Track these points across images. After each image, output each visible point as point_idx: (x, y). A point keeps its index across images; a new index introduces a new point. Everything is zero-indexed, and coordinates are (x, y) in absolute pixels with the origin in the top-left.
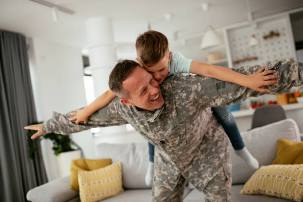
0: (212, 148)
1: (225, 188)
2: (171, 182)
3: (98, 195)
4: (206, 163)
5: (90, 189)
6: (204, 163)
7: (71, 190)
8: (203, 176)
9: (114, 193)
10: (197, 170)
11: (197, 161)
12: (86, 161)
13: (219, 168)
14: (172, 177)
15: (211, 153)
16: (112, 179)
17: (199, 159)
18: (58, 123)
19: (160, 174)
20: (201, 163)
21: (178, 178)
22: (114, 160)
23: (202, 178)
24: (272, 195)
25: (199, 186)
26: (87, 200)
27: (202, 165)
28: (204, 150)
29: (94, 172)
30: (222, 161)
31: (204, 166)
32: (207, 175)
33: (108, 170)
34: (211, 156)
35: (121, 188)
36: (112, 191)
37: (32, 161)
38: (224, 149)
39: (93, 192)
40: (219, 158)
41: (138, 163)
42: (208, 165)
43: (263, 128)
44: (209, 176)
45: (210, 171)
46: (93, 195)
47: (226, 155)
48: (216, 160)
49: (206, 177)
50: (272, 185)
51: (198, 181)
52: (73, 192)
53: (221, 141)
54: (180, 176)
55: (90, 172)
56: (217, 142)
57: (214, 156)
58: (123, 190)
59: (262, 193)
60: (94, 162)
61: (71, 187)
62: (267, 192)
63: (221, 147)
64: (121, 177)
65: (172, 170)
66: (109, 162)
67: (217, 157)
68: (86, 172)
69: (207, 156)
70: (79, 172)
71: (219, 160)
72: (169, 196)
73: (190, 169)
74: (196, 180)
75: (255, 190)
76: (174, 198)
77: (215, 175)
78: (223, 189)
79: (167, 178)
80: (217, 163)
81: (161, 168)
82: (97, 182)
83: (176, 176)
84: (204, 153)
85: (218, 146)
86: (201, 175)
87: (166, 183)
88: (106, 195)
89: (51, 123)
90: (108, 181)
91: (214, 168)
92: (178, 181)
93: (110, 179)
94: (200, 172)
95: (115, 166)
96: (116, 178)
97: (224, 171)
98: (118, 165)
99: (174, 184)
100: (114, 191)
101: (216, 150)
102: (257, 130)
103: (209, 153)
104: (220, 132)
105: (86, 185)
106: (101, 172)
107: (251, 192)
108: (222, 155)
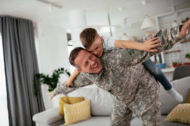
0: (147, 92)
1: (155, 118)
2: (122, 111)
3: (76, 119)
4: (143, 101)
5: (71, 115)
6: (142, 100)
7: (59, 116)
8: (141, 109)
9: (85, 118)
10: (137, 105)
12: (68, 98)
13: (151, 104)
14: (122, 108)
15: (146, 95)
16: (84, 110)
17: (138, 98)
19: (115, 107)
20: (140, 101)
22: (85, 98)
23: (140, 110)
24: (185, 123)
25: (138, 115)
26: (69, 121)
27: (140, 102)
28: (142, 93)
29: (73, 105)
30: (153, 100)
31: (141, 103)
32: (143, 108)
33: (82, 104)
34: (146, 97)
35: (90, 115)
36: (84, 117)
38: (155, 92)
39: (73, 117)
40: (151, 98)
41: (101, 100)
42: (144, 102)
43: (180, 80)
44: (144, 109)
45: (145, 106)
46: (73, 119)
47: (155, 97)
48: (149, 99)
49: (142, 110)
50: (185, 116)
51: (138, 112)
52: (61, 117)
53: (153, 87)
55: (71, 105)
56: (150, 87)
57: (148, 97)
58: (91, 116)
59: (179, 121)
60: (74, 99)
61: (59, 114)
62: (182, 121)
63: (153, 91)
64: (90, 109)
65: (122, 104)
66: (83, 99)
67: (149, 98)
68: (68, 105)
69: (143, 97)
70: (64, 105)
71: (151, 99)
73: (134, 104)
74: (136, 111)
75: (174, 119)
77: (148, 109)
78: (153, 118)
79: (119, 109)
80: (150, 101)
81: (115, 103)
82: (75, 111)
83: (125, 108)
84: (142, 94)
85: (151, 91)
86: (140, 108)
87: (119, 111)
88: (80, 119)
90: (82, 110)
91: (148, 104)
92: (126, 111)
93: (83, 110)
94: (139, 106)
95: (86, 102)
96: (87, 109)
97: (154, 107)
98: (88, 101)
99: (123, 113)
100: (85, 117)
101: (149, 93)
102: (176, 81)
103: (145, 95)
104: (152, 81)
105: (68, 112)
106: (78, 105)
107: (172, 120)
108: (153, 96)
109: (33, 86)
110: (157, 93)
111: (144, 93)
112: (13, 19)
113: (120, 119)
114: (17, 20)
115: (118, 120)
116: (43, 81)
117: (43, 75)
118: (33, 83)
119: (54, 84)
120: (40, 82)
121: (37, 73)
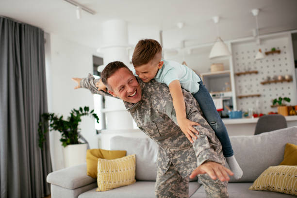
2: (164, 167)
3: (115, 182)
4: (193, 156)
5: (108, 177)
6: (191, 156)
7: (88, 176)
8: (189, 166)
10: (184, 160)
11: (186, 152)
12: (101, 151)
14: (165, 163)
16: (124, 170)
17: (188, 151)
20: (189, 155)
21: (168, 164)
23: (187, 167)
25: (184, 173)
26: (104, 185)
27: (189, 157)
31: (190, 159)
37: (40, 150)
39: (111, 179)
42: (194, 159)
44: (194, 167)
45: (195, 164)
46: (110, 182)
49: (191, 167)
51: (183, 169)
54: (170, 163)
55: (109, 161)
65: (166, 157)
66: (124, 154)
70: (99, 159)
72: (167, 181)
73: (179, 157)
74: (182, 167)
76: (172, 183)
83: (168, 162)
88: (117, 184)
92: (168, 168)
99: (165, 170)
105: (104, 172)
106: (118, 161)
109: (37, 132)
112: (16, 23)
113: (166, 179)
114: (20, 25)
115: (164, 179)
116: (54, 125)
117: (55, 116)
118: (38, 128)
119: (71, 131)
120: (48, 127)
121: (45, 112)
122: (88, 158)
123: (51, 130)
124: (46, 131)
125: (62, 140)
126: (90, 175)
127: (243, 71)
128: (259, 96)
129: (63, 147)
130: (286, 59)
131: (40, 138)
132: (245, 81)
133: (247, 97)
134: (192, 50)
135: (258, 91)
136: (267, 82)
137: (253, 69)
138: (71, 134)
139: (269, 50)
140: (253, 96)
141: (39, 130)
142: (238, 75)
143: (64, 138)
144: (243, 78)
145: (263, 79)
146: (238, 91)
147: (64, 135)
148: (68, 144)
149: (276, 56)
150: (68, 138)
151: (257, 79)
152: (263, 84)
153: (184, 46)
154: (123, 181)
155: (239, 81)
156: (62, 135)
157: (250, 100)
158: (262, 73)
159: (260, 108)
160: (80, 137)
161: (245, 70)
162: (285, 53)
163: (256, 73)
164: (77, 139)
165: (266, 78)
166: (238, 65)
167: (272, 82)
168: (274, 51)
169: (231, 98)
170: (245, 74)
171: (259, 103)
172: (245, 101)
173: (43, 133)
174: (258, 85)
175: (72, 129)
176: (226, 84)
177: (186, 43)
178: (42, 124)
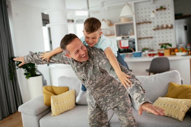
0: (117, 92)
5: (58, 106)
11: (106, 97)
14: (93, 103)
15: (115, 95)
17: (108, 96)
18: (33, 58)
23: (107, 106)
25: (105, 110)
27: (109, 100)
28: (112, 92)
30: (121, 100)
33: (67, 94)
37: (11, 81)
39: (60, 108)
49: (110, 106)
53: (122, 89)
57: (116, 96)
60: (58, 88)
63: (122, 92)
64: (74, 98)
66: (67, 89)
70: (51, 96)
71: (119, 99)
72: (95, 114)
73: (102, 100)
74: (103, 106)
76: (98, 115)
82: (62, 102)
83: (95, 103)
85: (120, 91)
87: (91, 106)
89: (29, 58)
92: (96, 106)
93: (69, 100)
94: (106, 103)
95: (71, 91)
97: (124, 105)
99: (94, 107)
101: (118, 93)
106: (64, 95)
108: (121, 97)
109: (8, 71)
110: (125, 95)
111: (114, 93)
118: (8, 67)
119: (31, 68)
120: (15, 66)
121: (12, 56)
122: (44, 92)
123: (17, 69)
124: (14, 69)
125: (25, 74)
126: (46, 105)
127: (142, 22)
128: (151, 38)
129: (26, 79)
130: (169, 13)
131: (11, 74)
132: (143, 28)
133: (144, 38)
134: (108, 8)
135: (151, 34)
136: (157, 28)
137: (148, 20)
138: (31, 70)
139: (159, 7)
140: (147, 38)
141: (9, 69)
142: (138, 24)
143: (27, 73)
144: (141, 26)
145: (155, 26)
146: (139, 35)
147: (26, 71)
148: (29, 77)
149: (163, 11)
150: (29, 72)
151: (150, 27)
152: (155, 30)
153: (103, 6)
154: (68, 108)
155: (139, 28)
156: (25, 71)
157: (146, 40)
158: (154, 23)
159: (152, 45)
160: (37, 71)
161: (143, 20)
162: (169, 9)
163: (150, 22)
164: (35, 73)
165: (156, 26)
166: (138, 17)
167: (160, 29)
168: (162, 8)
169: (134, 39)
170: (143, 23)
171: (152, 42)
172: (142, 41)
173: (13, 71)
174: (151, 31)
175: (31, 67)
176: (131, 30)
177: (104, 4)
178: (11, 64)
